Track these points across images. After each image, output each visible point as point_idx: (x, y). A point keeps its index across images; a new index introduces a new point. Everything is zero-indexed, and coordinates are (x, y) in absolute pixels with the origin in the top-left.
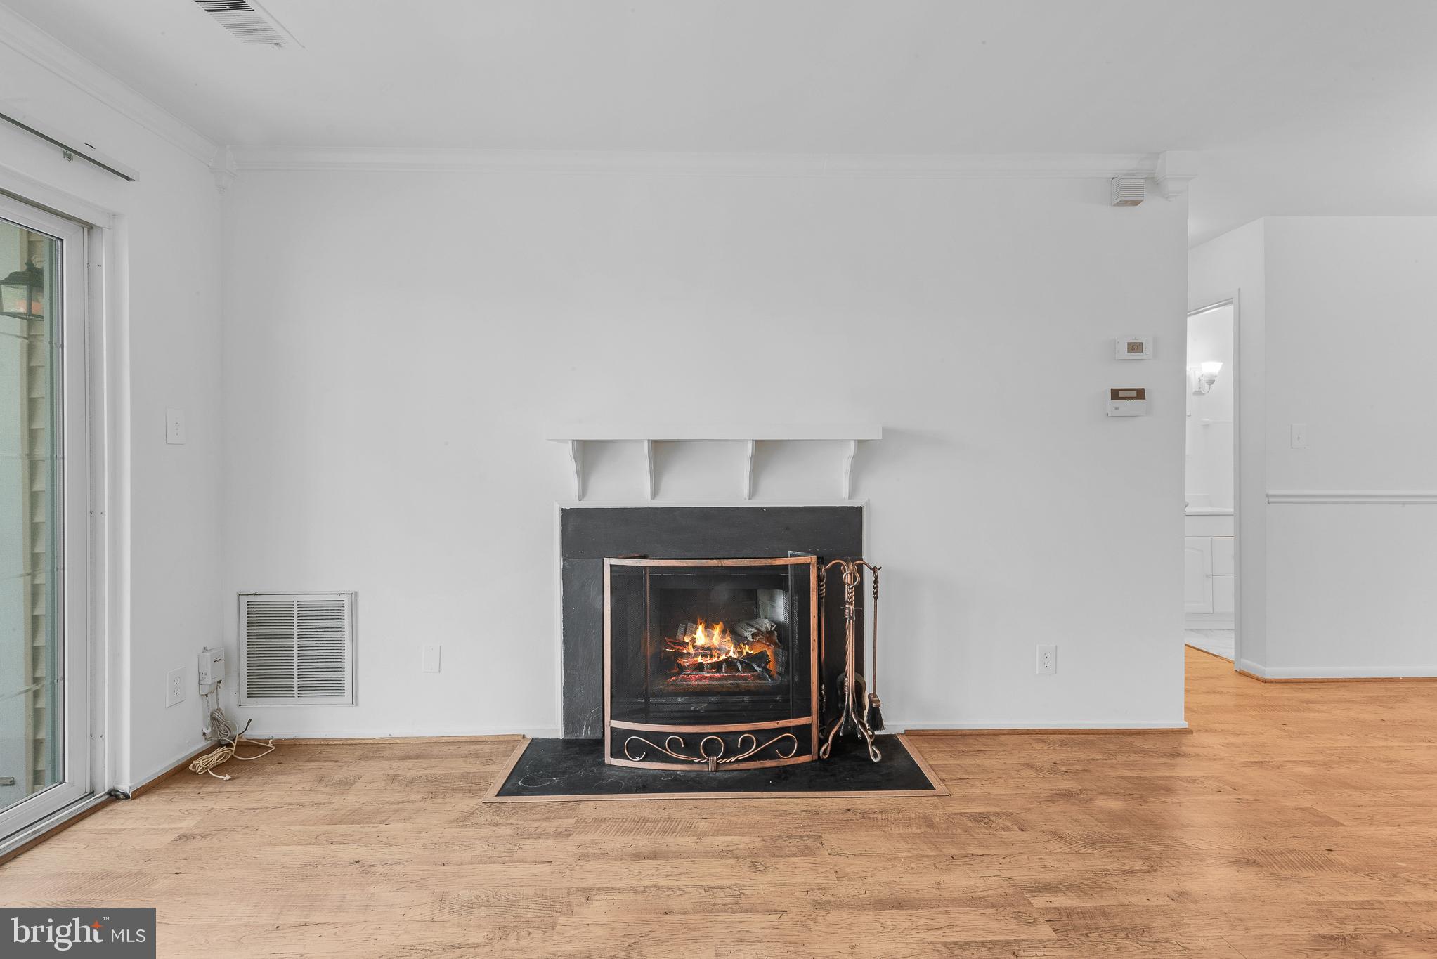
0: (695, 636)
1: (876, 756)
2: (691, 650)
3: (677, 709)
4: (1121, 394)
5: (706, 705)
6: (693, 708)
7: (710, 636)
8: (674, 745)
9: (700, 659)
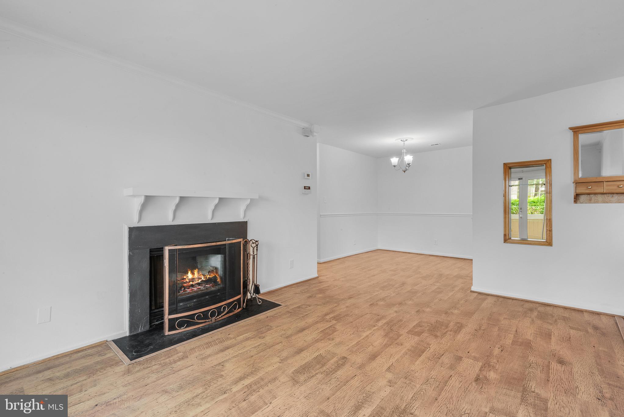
0: (188, 275)
1: (260, 302)
2: (188, 281)
3: (182, 308)
4: (306, 188)
5: (193, 303)
6: (188, 306)
7: (193, 274)
8: (199, 318)
9: (191, 283)
